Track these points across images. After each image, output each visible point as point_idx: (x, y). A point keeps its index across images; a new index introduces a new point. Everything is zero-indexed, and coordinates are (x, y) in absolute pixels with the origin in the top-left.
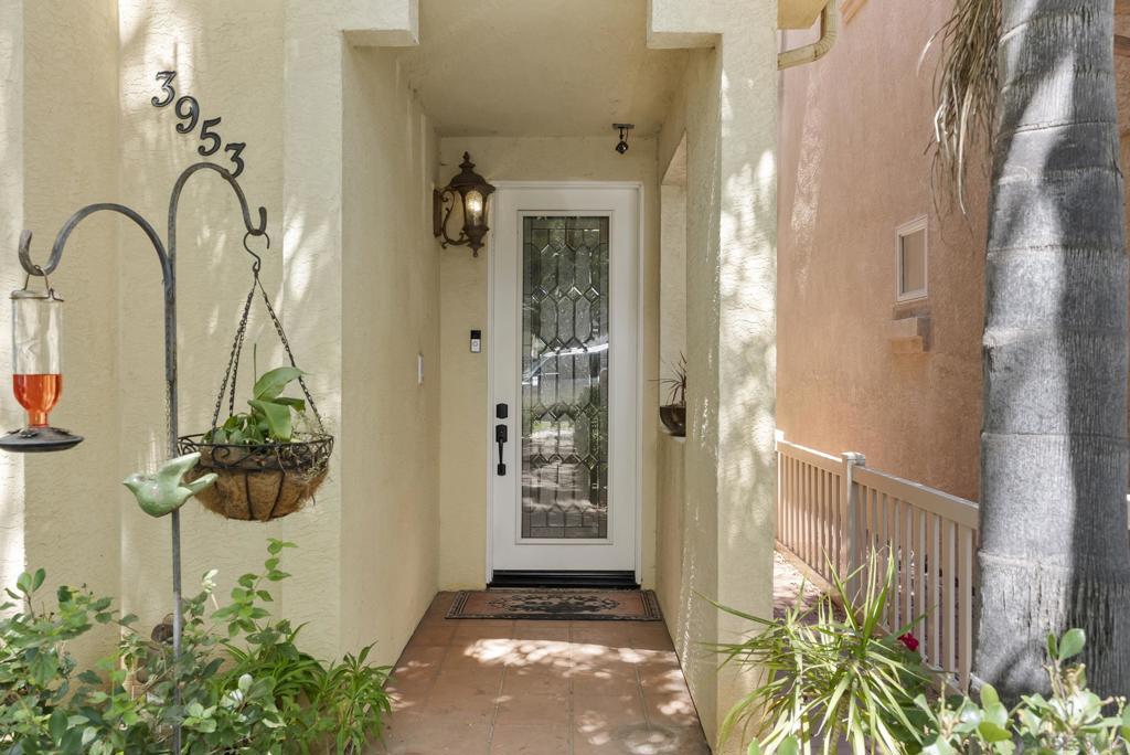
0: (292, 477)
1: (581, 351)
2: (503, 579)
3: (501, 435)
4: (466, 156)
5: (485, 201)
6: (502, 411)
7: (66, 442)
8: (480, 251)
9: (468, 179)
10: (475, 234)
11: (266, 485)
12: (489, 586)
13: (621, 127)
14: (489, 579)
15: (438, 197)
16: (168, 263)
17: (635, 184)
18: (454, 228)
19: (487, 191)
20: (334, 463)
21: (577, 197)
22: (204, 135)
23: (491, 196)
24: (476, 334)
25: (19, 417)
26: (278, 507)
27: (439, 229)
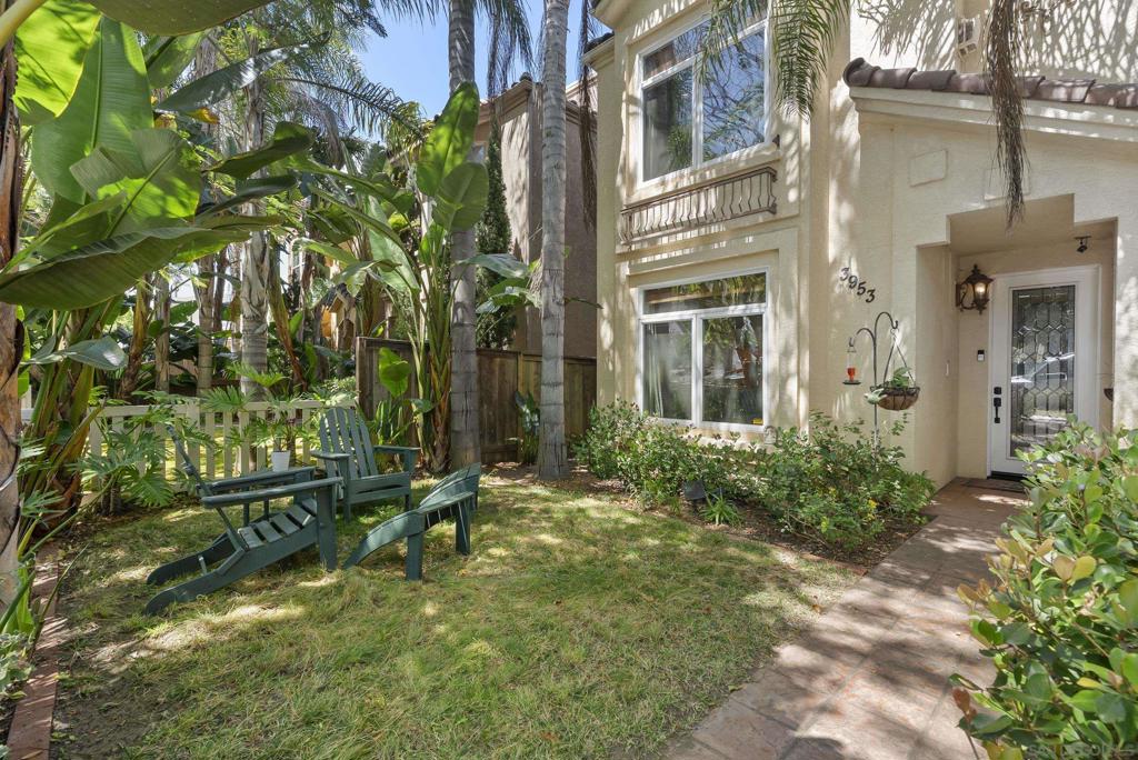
0: (908, 398)
1: (1054, 359)
2: (996, 475)
3: (997, 403)
4: (976, 266)
5: (986, 287)
6: (998, 391)
7: (858, 383)
8: (984, 311)
9: (977, 276)
10: (981, 304)
11: (900, 399)
12: (988, 478)
13: (1082, 238)
14: (989, 474)
15: (958, 287)
16: (874, 340)
17: (1096, 266)
18: (968, 301)
19: (987, 281)
20: (920, 394)
21: (1050, 277)
22: (860, 288)
23: (991, 285)
24: (981, 352)
25: (848, 378)
26: (904, 406)
27: (959, 302)
